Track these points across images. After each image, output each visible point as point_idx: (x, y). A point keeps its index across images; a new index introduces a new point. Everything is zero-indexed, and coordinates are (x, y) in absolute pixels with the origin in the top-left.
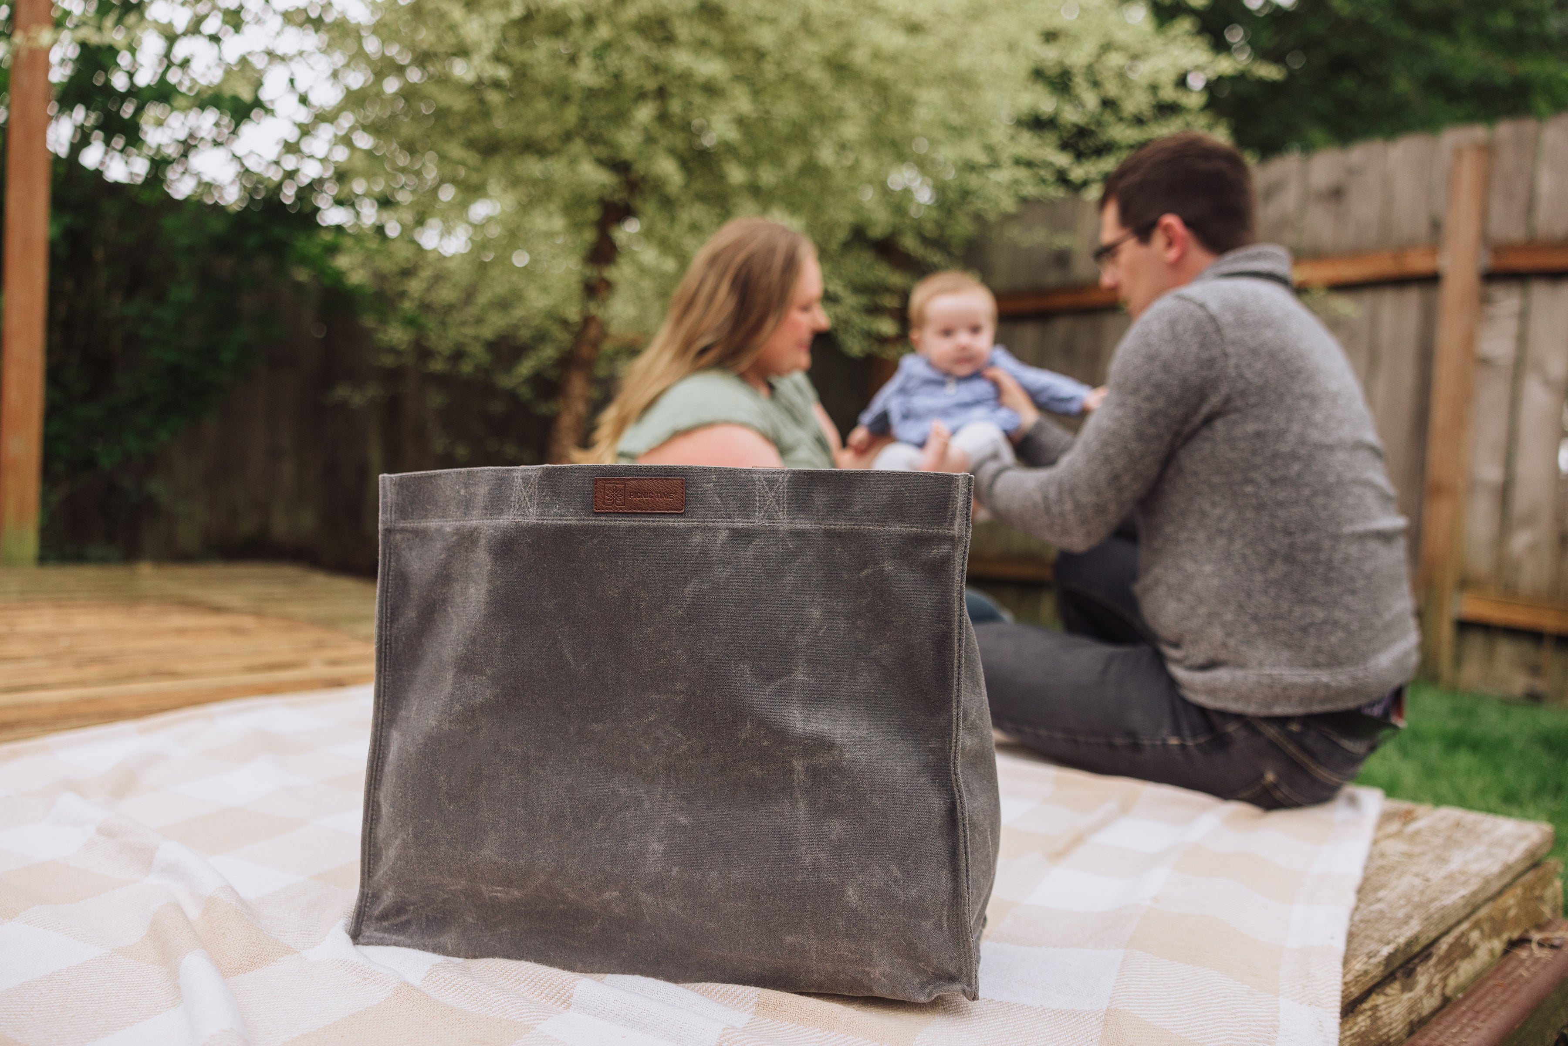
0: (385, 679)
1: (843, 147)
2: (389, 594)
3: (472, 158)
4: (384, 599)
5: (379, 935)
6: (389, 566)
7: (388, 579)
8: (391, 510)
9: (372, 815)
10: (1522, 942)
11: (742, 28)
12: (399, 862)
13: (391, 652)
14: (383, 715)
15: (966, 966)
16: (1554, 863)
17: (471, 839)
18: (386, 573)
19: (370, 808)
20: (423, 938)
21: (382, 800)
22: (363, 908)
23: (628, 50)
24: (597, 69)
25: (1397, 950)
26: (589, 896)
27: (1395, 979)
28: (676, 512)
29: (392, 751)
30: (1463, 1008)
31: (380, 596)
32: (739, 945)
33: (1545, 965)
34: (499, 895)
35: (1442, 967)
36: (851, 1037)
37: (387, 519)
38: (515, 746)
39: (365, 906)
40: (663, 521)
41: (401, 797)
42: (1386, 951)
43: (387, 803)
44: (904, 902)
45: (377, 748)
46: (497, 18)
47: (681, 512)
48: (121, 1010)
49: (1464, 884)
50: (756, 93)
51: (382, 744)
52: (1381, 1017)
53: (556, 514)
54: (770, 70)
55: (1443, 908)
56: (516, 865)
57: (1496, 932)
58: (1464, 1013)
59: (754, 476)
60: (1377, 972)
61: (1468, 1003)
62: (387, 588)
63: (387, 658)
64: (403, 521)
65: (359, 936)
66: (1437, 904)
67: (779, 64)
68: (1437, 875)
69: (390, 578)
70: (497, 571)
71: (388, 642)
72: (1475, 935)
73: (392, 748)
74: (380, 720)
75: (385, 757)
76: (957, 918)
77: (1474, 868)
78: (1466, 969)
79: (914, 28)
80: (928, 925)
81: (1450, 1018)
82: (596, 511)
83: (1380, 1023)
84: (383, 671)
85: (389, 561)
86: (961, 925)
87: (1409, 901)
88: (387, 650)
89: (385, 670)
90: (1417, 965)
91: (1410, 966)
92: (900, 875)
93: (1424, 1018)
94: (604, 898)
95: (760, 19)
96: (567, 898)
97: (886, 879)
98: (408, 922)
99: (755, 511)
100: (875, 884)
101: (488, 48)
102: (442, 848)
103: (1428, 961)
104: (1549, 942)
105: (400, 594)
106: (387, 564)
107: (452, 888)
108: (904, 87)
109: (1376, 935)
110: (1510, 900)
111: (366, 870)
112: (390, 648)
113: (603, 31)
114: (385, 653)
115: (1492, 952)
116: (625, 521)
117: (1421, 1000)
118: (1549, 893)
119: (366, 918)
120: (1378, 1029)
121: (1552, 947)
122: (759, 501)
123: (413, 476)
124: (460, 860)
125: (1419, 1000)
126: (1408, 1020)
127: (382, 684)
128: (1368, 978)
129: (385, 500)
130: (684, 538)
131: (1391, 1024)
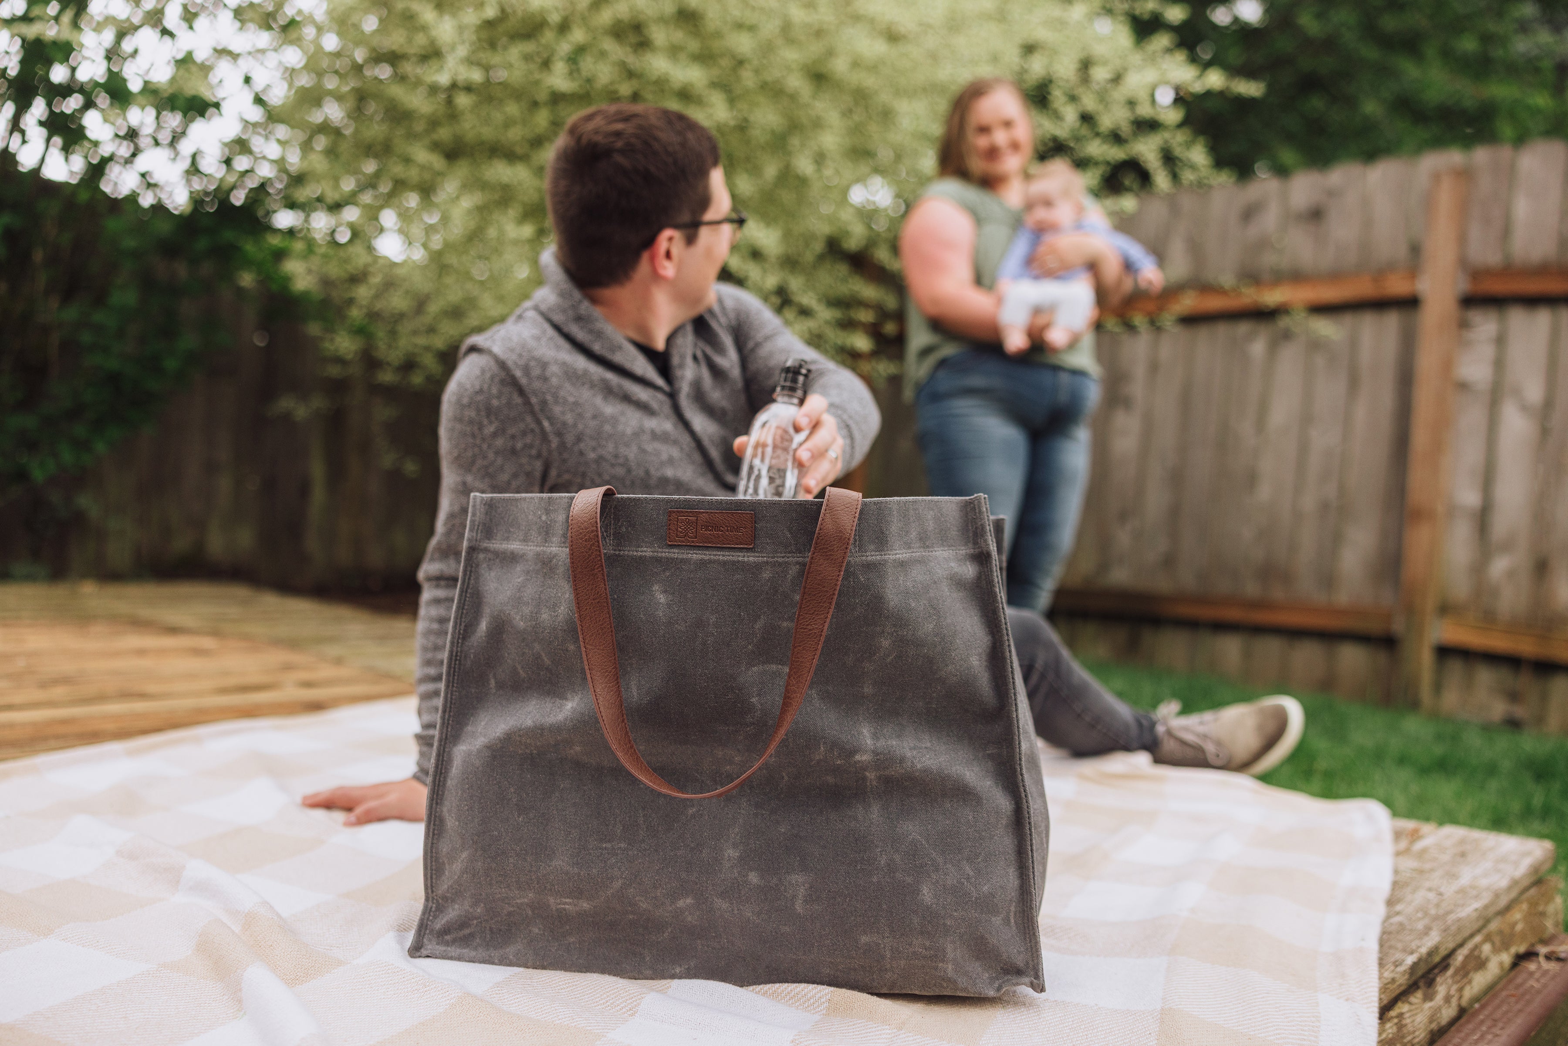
0: (452, 695)
1: (820, 159)
2: (464, 611)
3: (437, 161)
4: (460, 615)
5: (442, 948)
6: (469, 583)
7: (466, 596)
8: (478, 528)
9: (434, 830)
10: (1530, 955)
11: (718, 35)
12: (465, 876)
13: (459, 669)
14: (447, 731)
15: (1033, 960)
16: (1557, 881)
17: (541, 850)
18: (465, 590)
19: (432, 823)
20: (488, 950)
21: (446, 814)
22: (425, 921)
23: (603, 54)
24: (571, 73)
25: (1420, 960)
26: (662, 904)
27: (1418, 988)
28: (747, 546)
29: (455, 765)
30: (1481, 1017)
31: (456, 612)
32: (813, 947)
33: (1554, 977)
34: (567, 906)
35: (1458, 978)
36: (919, 1037)
37: (473, 537)
39: (428, 919)
40: (733, 556)
41: (468, 810)
42: (1410, 960)
43: (452, 817)
44: (976, 898)
45: (440, 763)
46: (471, 17)
48: (183, 1022)
49: (1477, 897)
50: (732, 101)
51: (445, 759)
52: (1406, 1025)
54: (748, 78)
55: (1459, 920)
56: (588, 874)
57: (1505, 946)
58: (1482, 1022)
60: (1403, 980)
61: (1486, 1012)
62: (464, 604)
63: (456, 674)
64: (487, 541)
65: (421, 948)
66: (1452, 917)
67: (757, 71)
68: (1450, 889)
69: (468, 596)
71: (458, 658)
72: (1487, 948)
73: (456, 762)
74: (444, 735)
75: (447, 772)
76: (1024, 914)
77: (1484, 882)
78: (1480, 981)
79: (893, 37)
80: (997, 921)
81: (1470, 1026)
82: (671, 543)
83: (1405, 1030)
84: (451, 687)
85: (469, 579)
86: (1028, 920)
87: (1426, 914)
88: (456, 666)
89: (453, 686)
90: (1437, 975)
91: (1431, 976)
92: (971, 873)
93: (1443, 1027)
94: (678, 906)
95: (740, 26)
96: (639, 908)
97: (959, 877)
98: (472, 935)
100: (949, 882)
101: (462, 51)
102: (511, 860)
103: (1446, 972)
104: (1555, 955)
105: (475, 612)
106: (467, 581)
107: (518, 901)
108: (885, 97)
109: (1400, 946)
110: (1517, 915)
111: (429, 885)
112: (460, 664)
113: (578, 35)
114: (454, 668)
115: (1501, 964)
116: (696, 554)
117: (1440, 1010)
118: (1551, 909)
119: (428, 931)
120: (1403, 1037)
121: (1559, 959)
123: (503, 498)
124: (530, 871)
125: (1438, 1010)
126: (1429, 1029)
127: (449, 699)
128: (1395, 986)
129: (473, 518)
130: (754, 574)
131: (1414, 1032)
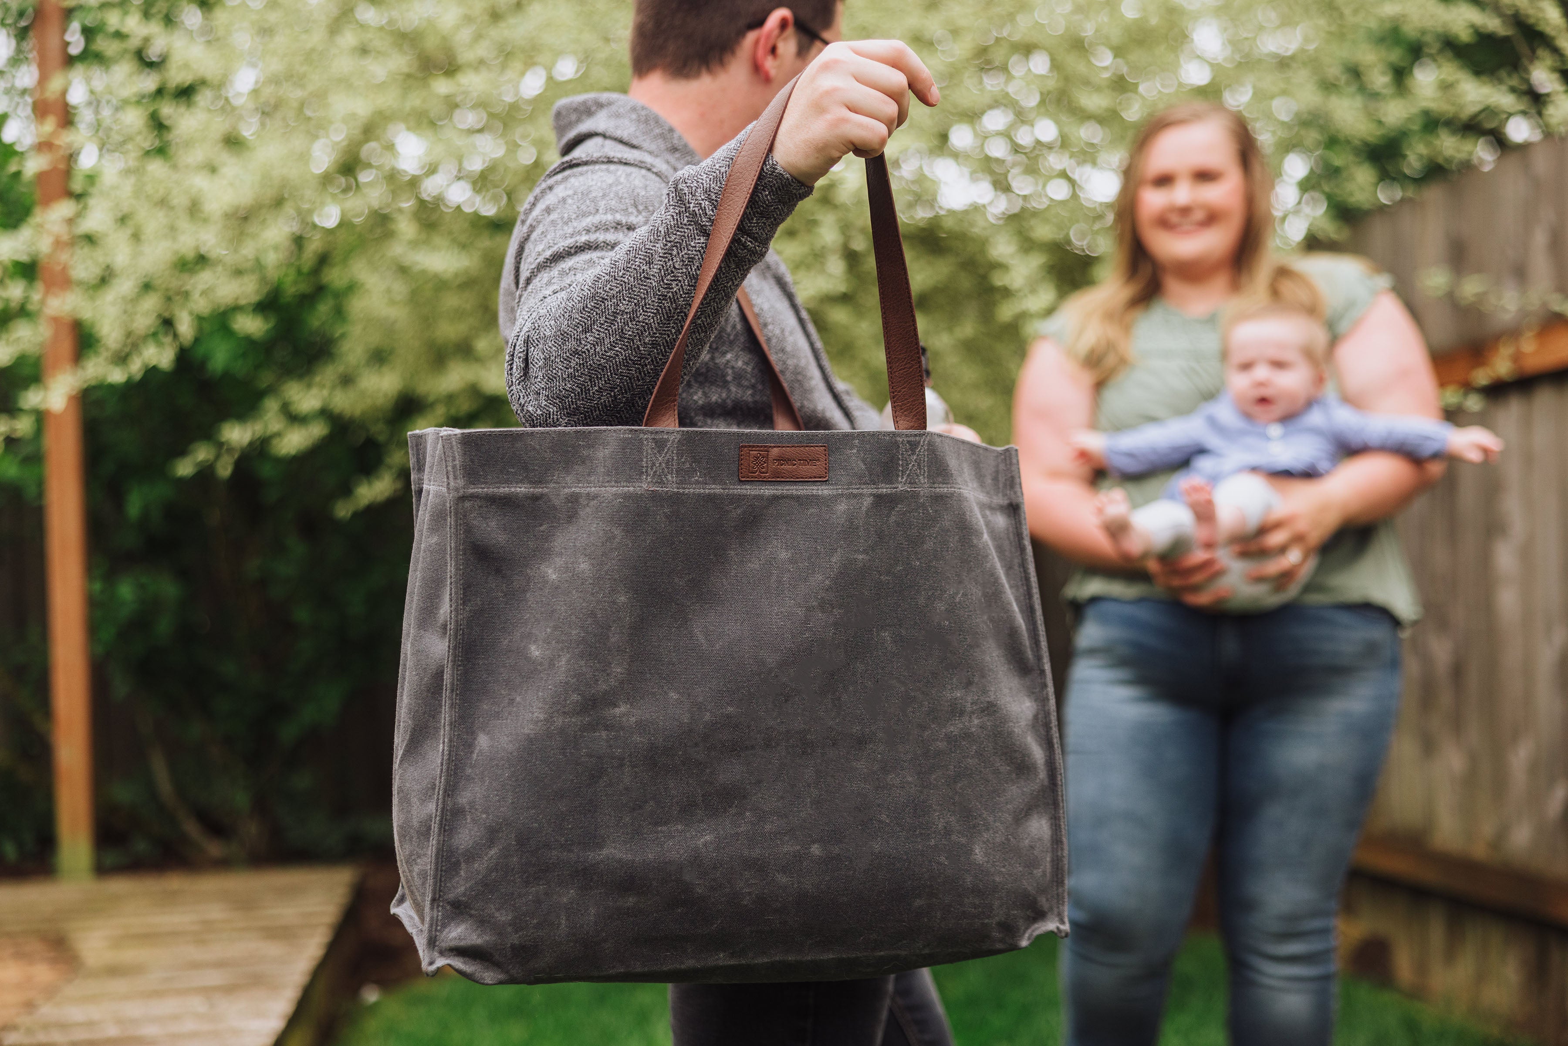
8: (460, 473)
15: (1058, 907)
28: (820, 479)
29: (476, 751)
38: (640, 737)
39: (436, 930)
40: (806, 490)
43: (476, 809)
47: (824, 480)
53: (697, 482)
59: (898, 439)
64: (472, 486)
70: (628, 545)
73: (477, 747)
75: (461, 759)
76: (1055, 862)
82: (743, 479)
86: (1058, 869)
96: (693, 895)
99: (898, 476)
116: (768, 489)
122: (902, 465)
130: (828, 506)
